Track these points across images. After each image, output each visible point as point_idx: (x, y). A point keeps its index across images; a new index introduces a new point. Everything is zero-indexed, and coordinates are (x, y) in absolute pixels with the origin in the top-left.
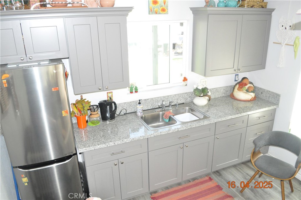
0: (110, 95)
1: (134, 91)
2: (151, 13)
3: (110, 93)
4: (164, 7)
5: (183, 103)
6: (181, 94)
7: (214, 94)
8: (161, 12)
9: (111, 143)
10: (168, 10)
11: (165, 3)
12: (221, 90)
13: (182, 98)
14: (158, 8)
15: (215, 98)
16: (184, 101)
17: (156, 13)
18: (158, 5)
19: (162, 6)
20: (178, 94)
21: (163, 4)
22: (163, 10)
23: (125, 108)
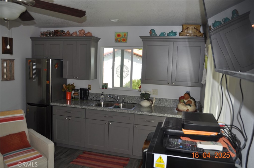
0: (89, 86)
1: (105, 88)
2: (116, 41)
3: (90, 85)
4: (124, 38)
5: (136, 104)
6: (135, 96)
7: (164, 103)
8: (122, 41)
9: (65, 104)
10: (127, 40)
11: (125, 36)
12: (170, 101)
13: (135, 100)
14: (121, 39)
15: (165, 106)
16: (137, 102)
17: (119, 42)
18: (121, 37)
19: (123, 38)
20: (133, 96)
21: (124, 37)
22: (124, 40)
23: (97, 97)
